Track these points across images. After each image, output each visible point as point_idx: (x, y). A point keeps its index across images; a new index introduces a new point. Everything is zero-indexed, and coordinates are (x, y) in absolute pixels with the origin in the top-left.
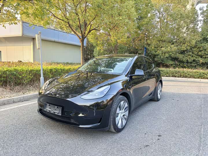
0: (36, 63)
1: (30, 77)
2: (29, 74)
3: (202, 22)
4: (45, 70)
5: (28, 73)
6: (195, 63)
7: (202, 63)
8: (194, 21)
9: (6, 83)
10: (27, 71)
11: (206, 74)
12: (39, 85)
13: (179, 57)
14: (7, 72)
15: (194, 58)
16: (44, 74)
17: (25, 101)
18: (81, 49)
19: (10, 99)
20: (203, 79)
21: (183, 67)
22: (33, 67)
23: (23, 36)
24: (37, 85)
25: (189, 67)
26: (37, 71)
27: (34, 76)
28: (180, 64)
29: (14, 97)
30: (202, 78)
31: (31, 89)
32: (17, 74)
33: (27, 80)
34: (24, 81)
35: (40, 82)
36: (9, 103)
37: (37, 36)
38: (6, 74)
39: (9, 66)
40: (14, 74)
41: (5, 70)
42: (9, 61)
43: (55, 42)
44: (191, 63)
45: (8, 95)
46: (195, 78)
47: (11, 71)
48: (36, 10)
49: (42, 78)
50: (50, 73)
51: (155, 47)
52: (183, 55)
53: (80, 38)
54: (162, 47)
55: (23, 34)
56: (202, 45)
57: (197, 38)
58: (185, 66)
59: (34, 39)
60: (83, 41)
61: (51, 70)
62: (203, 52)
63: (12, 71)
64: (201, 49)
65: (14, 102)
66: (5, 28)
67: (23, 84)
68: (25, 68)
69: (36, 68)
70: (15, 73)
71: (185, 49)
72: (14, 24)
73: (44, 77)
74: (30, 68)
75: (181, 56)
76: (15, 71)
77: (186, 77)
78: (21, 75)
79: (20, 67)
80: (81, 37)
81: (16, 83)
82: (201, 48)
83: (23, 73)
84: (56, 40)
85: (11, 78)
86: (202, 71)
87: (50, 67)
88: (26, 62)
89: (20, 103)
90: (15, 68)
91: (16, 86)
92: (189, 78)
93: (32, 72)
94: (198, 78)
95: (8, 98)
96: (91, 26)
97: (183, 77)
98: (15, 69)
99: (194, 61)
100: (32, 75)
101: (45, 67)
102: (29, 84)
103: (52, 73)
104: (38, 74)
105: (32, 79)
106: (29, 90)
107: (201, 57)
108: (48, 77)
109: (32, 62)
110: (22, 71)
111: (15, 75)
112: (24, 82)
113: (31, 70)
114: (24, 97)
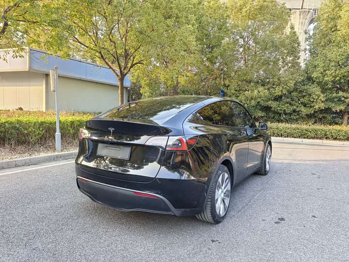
0: (50, 112)
1: (41, 132)
2: (39, 128)
3: (307, 52)
4: (64, 123)
5: (38, 126)
6: (296, 114)
7: (307, 115)
8: (294, 51)
9: (4, 141)
10: (35, 123)
11: (310, 132)
12: (54, 145)
13: (272, 106)
14: (7, 124)
15: (295, 107)
16: (61, 129)
17: (32, 164)
18: (119, 91)
19: (11, 161)
20: (307, 140)
21: (279, 121)
22: (45, 118)
23: (30, 71)
24: (51, 144)
25: (287, 121)
26: (51, 123)
27: (46, 131)
28: (274, 117)
29: (16, 159)
30: (304, 138)
31: (41, 150)
32: (21, 128)
33: (35, 136)
34: (31, 138)
35: (55, 140)
36: (9, 166)
37: (51, 73)
38: (4, 127)
39: (9, 116)
40: (15, 127)
41: (4, 121)
42: (8, 109)
43: (80, 80)
44: (290, 114)
45: (8, 157)
46: (295, 138)
47: (11, 123)
48: (51, 38)
49: (58, 134)
50: (71, 128)
51: (236, 91)
52: (278, 103)
53: (118, 76)
54: (246, 90)
55: (30, 67)
56: (306, 87)
57: (298, 77)
58: (281, 120)
59: (47, 75)
60: (122, 80)
61: (72, 123)
62: (306, 98)
63: (13, 123)
64: (304, 94)
65: (17, 166)
66: (7, 62)
67: (29, 142)
68: (33, 119)
69: (49, 119)
70: (18, 126)
71: (280, 93)
72: (20, 57)
73: (61, 132)
74: (41, 119)
75: (274, 105)
76: (18, 123)
77: (281, 136)
78: (26, 130)
79: (25, 117)
80: (119, 74)
81: (18, 141)
82: (303, 92)
83: (29, 127)
84: (83, 77)
85: (12, 134)
86: (304, 127)
87: (70, 119)
88: (35, 110)
89: (25, 167)
90: (18, 119)
91: (18, 145)
92: (285, 137)
93: (44, 126)
94: (299, 137)
95: (8, 160)
96: (134, 58)
97: (276, 136)
98: (18, 121)
99: (294, 111)
100: (43, 129)
101: (63, 119)
102: (39, 144)
103: (74, 127)
104: (52, 128)
105: (43, 136)
106: (39, 151)
107: (305, 106)
108: (68, 133)
109: (44, 111)
110: (28, 122)
111: (18, 129)
112: (31, 140)
113: (42, 122)
114: (31, 159)
